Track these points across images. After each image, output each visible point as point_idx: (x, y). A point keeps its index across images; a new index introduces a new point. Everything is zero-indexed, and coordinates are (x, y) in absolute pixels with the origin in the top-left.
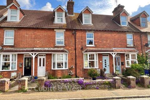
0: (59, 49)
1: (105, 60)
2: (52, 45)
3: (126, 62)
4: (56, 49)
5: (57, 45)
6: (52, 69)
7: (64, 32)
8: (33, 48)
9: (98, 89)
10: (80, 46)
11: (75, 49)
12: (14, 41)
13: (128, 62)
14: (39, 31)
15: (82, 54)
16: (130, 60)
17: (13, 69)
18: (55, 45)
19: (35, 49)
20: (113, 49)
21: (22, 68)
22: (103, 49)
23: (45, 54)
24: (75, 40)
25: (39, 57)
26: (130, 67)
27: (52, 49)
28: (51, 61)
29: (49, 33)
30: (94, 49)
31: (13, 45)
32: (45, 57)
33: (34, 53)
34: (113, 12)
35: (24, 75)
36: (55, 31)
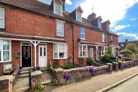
0: (60, 39)
1: (91, 51)
2: (53, 35)
3: (102, 53)
4: (57, 39)
5: (58, 35)
6: (54, 58)
7: (64, 23)
8: (34, 35)
9: (102, 74)
10: (76, 38)
11: (73, 41)
12: (5, 23)
13: (103, 53)
14: (40, 17)
15: (78, 46)
16: (104, 51)
17: (6, 60)
18: (56, 35)
19: (35, 37)
20: (96, 43)
21: (18, 58)
22: (91, 43)
23: (47, 44)
24: (73, 33)
25: (40, 47)
26: (104, 56)
27: (53, 39)
28: (53, 51)
29: (50, 22)
30: (85, 42)
31: (3, 27)
32: (46, 47)
33: (35, 41)
34: (88, 18)
35: (21, 66)
36: (56, 21)
